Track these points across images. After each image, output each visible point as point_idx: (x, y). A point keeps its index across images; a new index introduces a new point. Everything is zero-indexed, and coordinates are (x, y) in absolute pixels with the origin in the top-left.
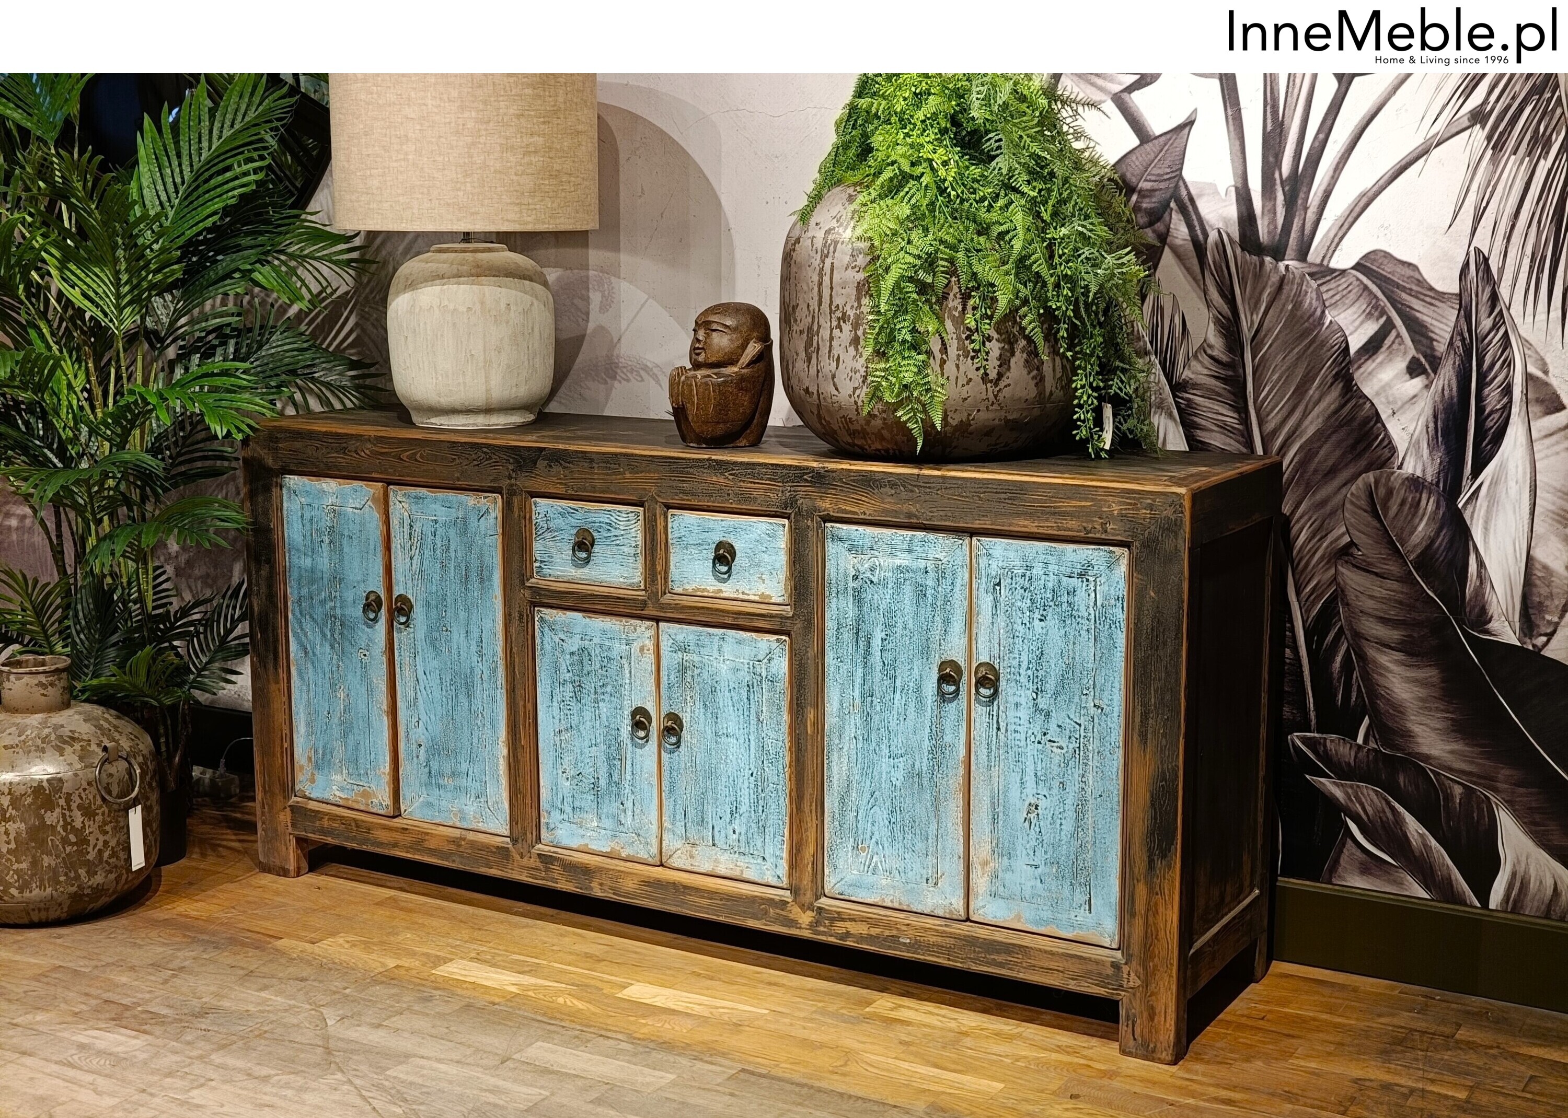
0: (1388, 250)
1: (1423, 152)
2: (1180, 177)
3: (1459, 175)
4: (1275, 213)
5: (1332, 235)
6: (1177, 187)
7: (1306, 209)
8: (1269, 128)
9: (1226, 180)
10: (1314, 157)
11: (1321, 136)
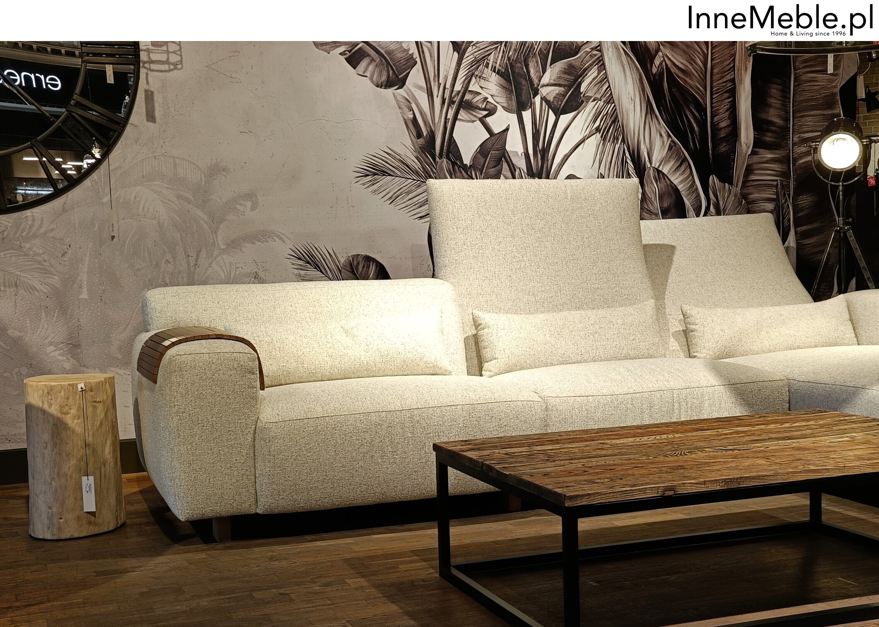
0: (575, 174)
1: (583, 141)
2: (505, 149)
3: (594, 149)
4: (538, 162)
5: (557, 169)
6: (504, 153)
7: (548, 160)
8: (534, 131)
9: (520, 150)
10: (549, 142)
11: (551, 135)
